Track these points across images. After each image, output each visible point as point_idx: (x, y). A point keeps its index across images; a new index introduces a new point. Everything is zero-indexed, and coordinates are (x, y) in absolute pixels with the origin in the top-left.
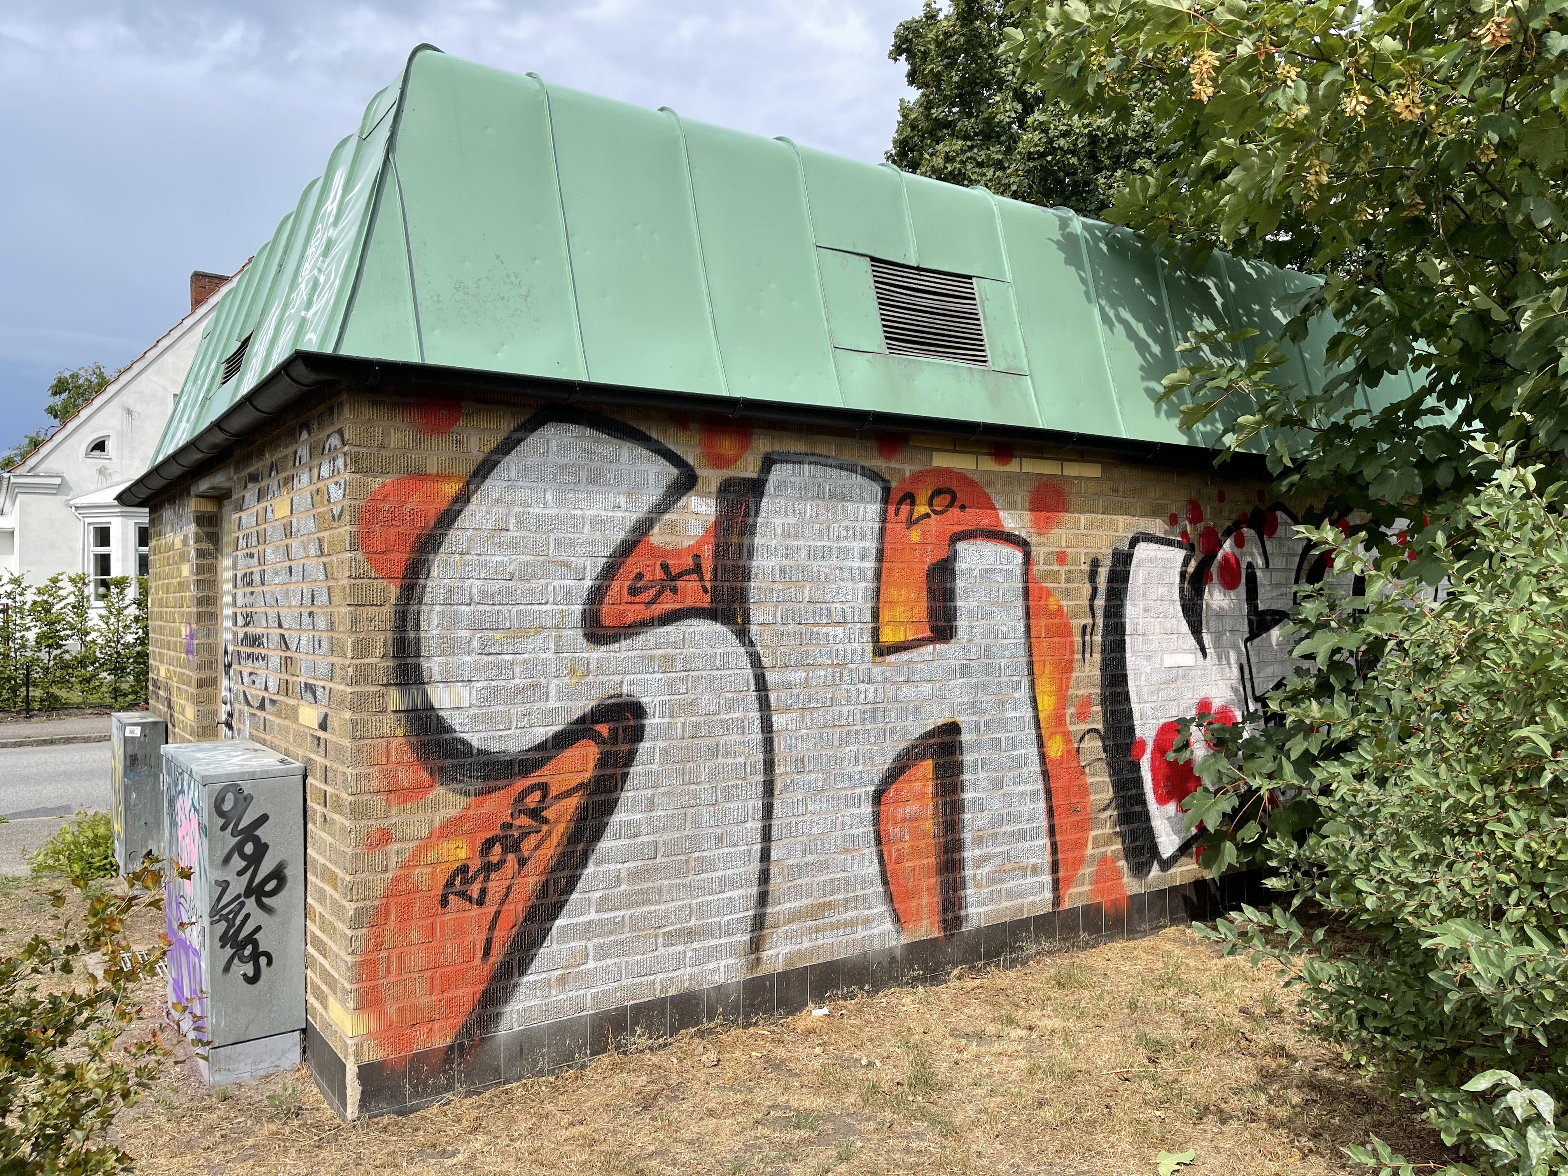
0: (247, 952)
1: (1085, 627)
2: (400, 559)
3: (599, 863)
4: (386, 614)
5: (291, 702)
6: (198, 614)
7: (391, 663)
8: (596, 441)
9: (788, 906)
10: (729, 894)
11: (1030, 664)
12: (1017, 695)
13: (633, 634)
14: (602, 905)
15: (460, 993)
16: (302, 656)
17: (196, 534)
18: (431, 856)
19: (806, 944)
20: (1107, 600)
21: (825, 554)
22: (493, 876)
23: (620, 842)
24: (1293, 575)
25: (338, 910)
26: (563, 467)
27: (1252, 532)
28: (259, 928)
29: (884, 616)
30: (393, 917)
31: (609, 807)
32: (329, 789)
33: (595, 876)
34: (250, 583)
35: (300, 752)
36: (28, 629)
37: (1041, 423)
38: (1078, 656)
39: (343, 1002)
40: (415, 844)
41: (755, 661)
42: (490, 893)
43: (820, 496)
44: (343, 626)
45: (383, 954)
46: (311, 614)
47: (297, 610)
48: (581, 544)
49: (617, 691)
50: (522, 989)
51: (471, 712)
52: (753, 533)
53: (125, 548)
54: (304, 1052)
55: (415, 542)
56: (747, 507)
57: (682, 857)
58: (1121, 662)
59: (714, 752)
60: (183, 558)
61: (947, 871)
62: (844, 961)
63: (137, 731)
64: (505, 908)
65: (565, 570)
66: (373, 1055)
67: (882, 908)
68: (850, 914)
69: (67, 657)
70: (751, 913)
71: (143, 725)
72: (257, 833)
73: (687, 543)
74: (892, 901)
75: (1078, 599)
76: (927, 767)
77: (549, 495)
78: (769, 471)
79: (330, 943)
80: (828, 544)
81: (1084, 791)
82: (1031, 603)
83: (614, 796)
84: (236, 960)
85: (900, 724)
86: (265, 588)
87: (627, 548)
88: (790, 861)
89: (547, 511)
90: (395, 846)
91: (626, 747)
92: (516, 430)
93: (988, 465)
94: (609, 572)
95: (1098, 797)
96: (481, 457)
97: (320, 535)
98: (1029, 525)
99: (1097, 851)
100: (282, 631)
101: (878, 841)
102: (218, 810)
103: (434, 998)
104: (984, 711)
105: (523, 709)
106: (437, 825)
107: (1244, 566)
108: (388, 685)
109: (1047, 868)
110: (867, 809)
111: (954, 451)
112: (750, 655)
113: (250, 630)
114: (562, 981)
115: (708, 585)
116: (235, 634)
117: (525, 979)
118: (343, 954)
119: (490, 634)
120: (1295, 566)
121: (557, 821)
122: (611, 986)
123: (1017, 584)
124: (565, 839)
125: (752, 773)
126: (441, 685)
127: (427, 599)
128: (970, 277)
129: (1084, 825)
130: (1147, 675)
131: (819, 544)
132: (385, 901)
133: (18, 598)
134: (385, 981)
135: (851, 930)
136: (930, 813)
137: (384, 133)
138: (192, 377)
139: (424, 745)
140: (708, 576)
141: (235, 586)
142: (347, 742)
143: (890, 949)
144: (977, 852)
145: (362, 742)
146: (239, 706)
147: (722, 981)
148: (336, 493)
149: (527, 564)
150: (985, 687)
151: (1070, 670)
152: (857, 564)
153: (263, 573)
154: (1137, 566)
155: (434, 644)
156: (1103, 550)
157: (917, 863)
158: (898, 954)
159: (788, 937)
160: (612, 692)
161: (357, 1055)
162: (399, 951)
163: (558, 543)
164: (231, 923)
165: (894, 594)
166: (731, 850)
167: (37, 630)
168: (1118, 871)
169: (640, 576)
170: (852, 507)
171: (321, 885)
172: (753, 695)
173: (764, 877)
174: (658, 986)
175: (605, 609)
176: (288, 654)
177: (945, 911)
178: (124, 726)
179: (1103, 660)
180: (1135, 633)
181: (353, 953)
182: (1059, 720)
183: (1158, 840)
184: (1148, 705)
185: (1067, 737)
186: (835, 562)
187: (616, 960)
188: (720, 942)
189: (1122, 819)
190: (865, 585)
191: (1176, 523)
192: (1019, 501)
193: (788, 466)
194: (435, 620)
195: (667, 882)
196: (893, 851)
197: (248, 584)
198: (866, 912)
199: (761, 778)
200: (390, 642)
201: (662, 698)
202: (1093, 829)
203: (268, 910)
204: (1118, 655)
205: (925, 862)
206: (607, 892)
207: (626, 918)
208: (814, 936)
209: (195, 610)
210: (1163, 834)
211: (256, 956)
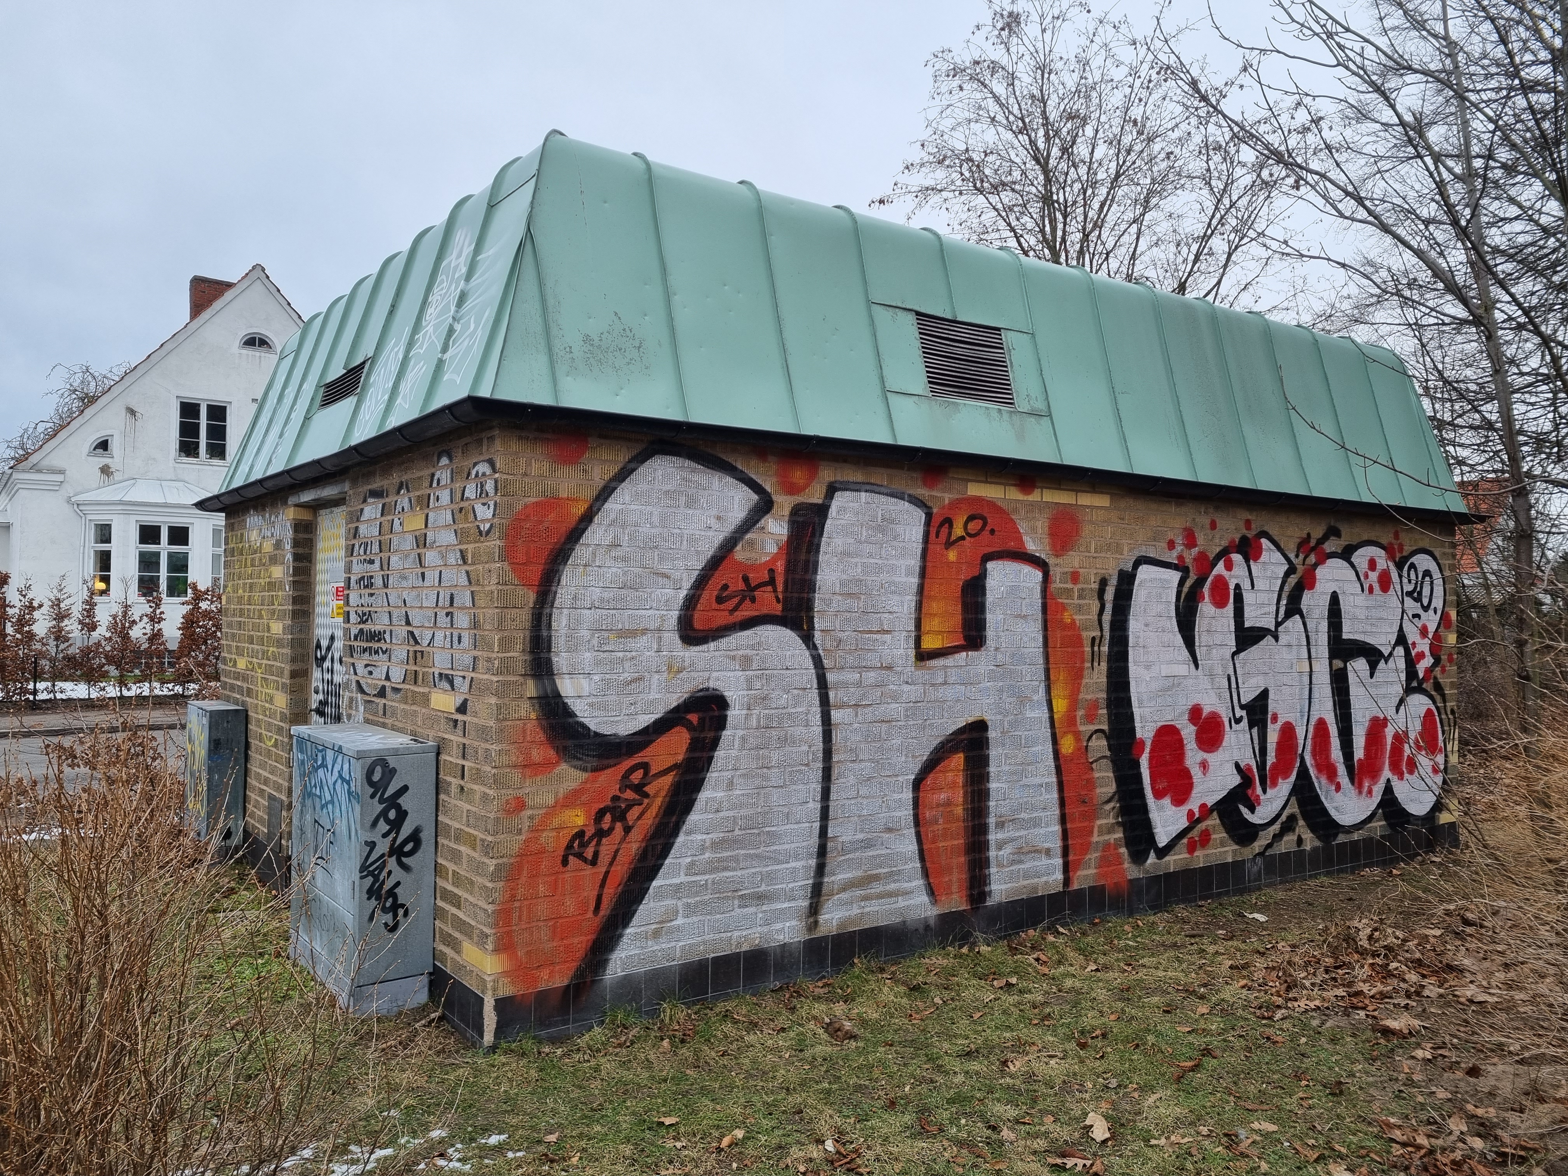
0: (388, 904)
1: (1094, 639)
2: (536, 569)
3: (689, 833)
4: (523, 617)
5: (421, 690)
6: (294, 612)
7: (528, 657)
8: (693, 471)
9: (841, 876)
10: (793, 864)
11: (1047, 671)
12: (1035, 698)
13: (718, 637)
14: (691, 869)
15: (576, 941)
16: (436, 650)
17: (294, 539)
18: (556, 822)
19: (856, 911)
20: (1113, 615)
21: (879, 569)
22: (604, 840)
23: (705, 816)
24: (1276, 595)
25: (477, 867)
26: (667, 492)
27: (1240, 557)
29: (925, 627)
30: (525, 873)
31: (696, 785)
32: (467, 764)
33: (684, 845)
34: (369, 586)
35: (433, 733)
37: (1061, 460)
38: (1089, 665)
39: (481, 945)
40: (543, 811)
41: (818, 662)
42: (601, 856)
44: (489, 625)
45: (517, 904)
46: (447, 614)
47: (431, 611)
48: (679, 559)
49: (706, 685)
50: (625, 939)
52: (818, 551)
53: (126, 545)
54: (432, 989)
55: (549, 555)
56: (814, 529)
57: (755, 831)
58: (1125, 671)
59: (784, 741)
60: (274, 560)
61: (974, 851)
62: (888, 927)
64: (613, 869)
65: (666, 581)
66: (507, 990)
67: (918, 882)
68: (893, 886)
69: (73, 650)
70: (811, 882)
72: (400, 801)
73: (764, 559)
74: (927, 876)
75: (1088, 613)
76: (958, 760)
78: (832, 498)
79: (465, 895)
80: (880, 562)
81: (1091, 784)
82: (1049, 617)
83: (701, 776)
84: (379, 911)
85: (937, 721)
86: (388, 591)
87: (715, 563)
88: (843, 838)
90: (528, 813)
91: (711, 735)
92: (630, 461)
93: (1014, 494)
94: (701, 583)
95: (1104, 790)
96: (602, 484)
97: (463, 547)
98: (1048, 548)
99: (1102, 839)
100: (410, 629)
101: (917, 822)
102: (369, 779)
103: (555, 944)
104: (1008, 711)
105: (631, 699)
106: (561, 795)
107: (1232, 587)
108: (525, 675)
109: (1059, 852)
110: (908, 795)
111: (986, 482)
112: (814, 657)
113: (366, 627)
114: (656, 934)
115: (781, 597)
116: (347, 631)
117: (629, 931)
118: (482, 904)
119: (606, 634)
120: (1277, 589)
121: (656, 795)
122: (696, 940)
123: (1037, 600)
124: (662, 811)
125: (814, 760)
126: (567, 676)
127: (557, 604)
128: (999, 329)
129: (1092, 815)
130: (1147, 683)
131: (873, 561)
132: (518, 859)
134: (517, 928)
135: (892, 900)
136: (961, 800)
137: (522, 206)
139: (552, 728)
140: (780, 588)
141: (348, 588)
142: (491, 723)
143: (925, 918)
144: (1000, 836)
145: (504, 723)
146: (350, 694)
147: (786, 940)
148: (484, 513)
149: (636, 575)
150: (1009, 690)
151: (1081, 677)
152: (904, 579)
153: (385, 577)
154: (1139, 585)
155: (562, 641)
156: (1110, 571)
157: (949, 843)
158: (932, 922)
159: (841, 904)
160: (701, 686)
161: (495, 990)
162: (529, 902)
163: (661, 559)
164: (376, 878)
165: (934, 606)
166: (796, 826)
168: (1119, 856)
169: (725, 587)
170: (901, 530)
171: (455, 846)
172: (815, 693)
174: (734, 942)
175: (697, 615)
176: (418, 648)
177: (971, 887)
179: (1109, 669)
180: (1137, 645)
181: (493, 902)
182: (1071, 720)
183: (1155, 831)
184: (1148, 710)
185: (1077, 735)
186: (884, 577)
187: (700, 918)
188: (786, 905)
189: (1123, 811)
190: (909, 597)
191: (1174, 548)
192: (1040, 526)
193: (848, 493)
194: (564, 622)
195: (743, 852)
196: (928, 832)
197: (366, 587)
198: (906, 885)
199: (820, 765)
200: (528, 639)
201: (741, 693)
202: (1099, 818)
203: (406, 868)
204: (1122, 664)
205: (956, 842)
206: (695, 858)
207: (710, 882)
208: (863, 904)
209: (290, 608)
210: (1159, 825)
211: (395, 908)
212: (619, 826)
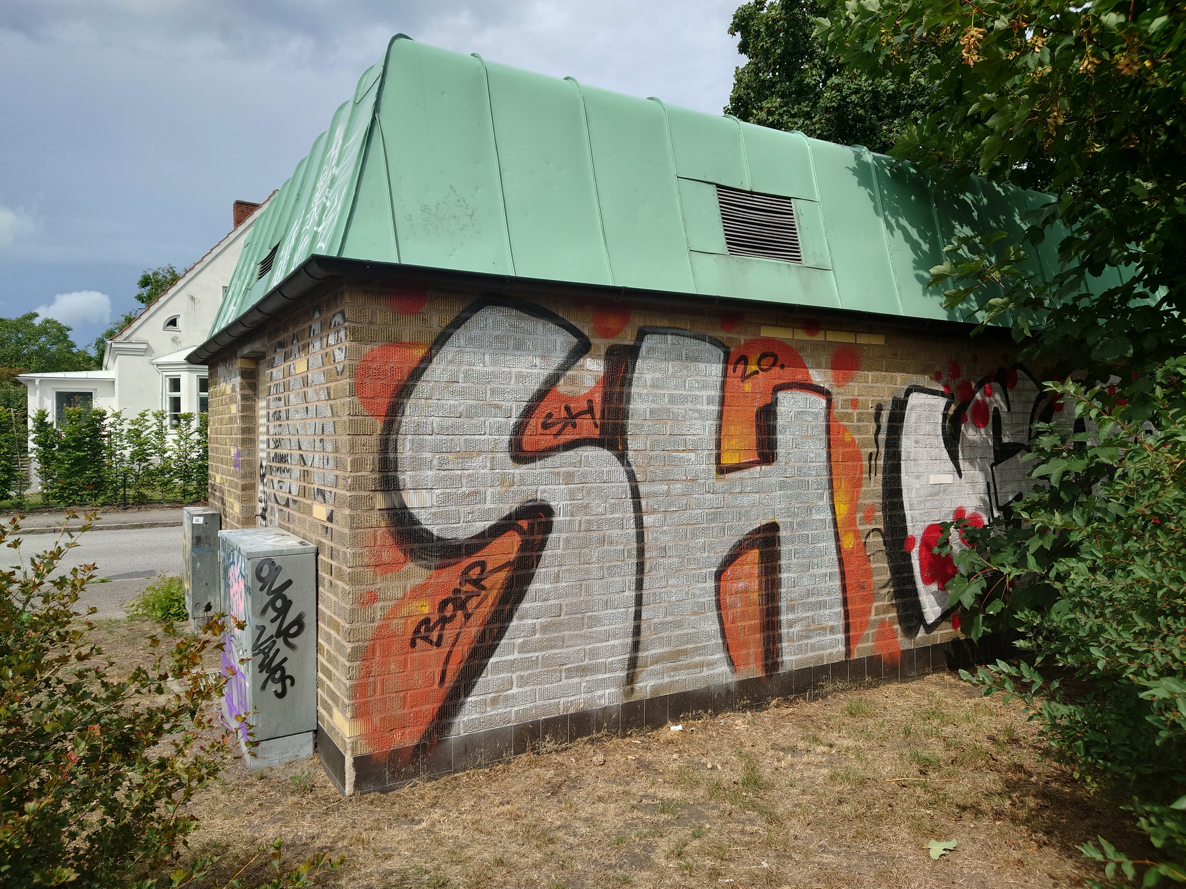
0: (277, 676)
1: (871, 454)
2: (383, 403)
3: (521, 618)
4: (374, 441)
5: (308, 502)
6: (243, 439)
7: (377, 476)
8: (520, 319)
9: (653, 652)
10: (611, 642)
11: (831, 481)
12: (821, 503)
13: (545, 457)
14: (523, 648)
15: (424, 708)
16: (315, 470)
17: (241, 383)
18: (405, 611)
19: (667, 680)
20: (888, 435)
21: (683, 399)
22: (447, 626)
23: (535, 604)
24: (1029, 417)
25: (340, 648)
26: (497, 337)
27: (998, 385)
28: (285, 659)
29: (725, 445)
30: (378, 653)
31: (528, 579)
32: (334, 563)
33: (517, 628)
34: (279, 419)
35: (314, 537)
36: (125, 448)
37: (840, 305)
38: (866, 475)
39: (343, 712)
40: (394, 602)
41: (631, 476)
42: (445, 638)
43: (679, 358)
44: (344, 449)
45: (371, 679)
46: (321, 440)
47: (312, 438)
48: (509, 392)
49: (534, 497)
50: (467, 706)
51: (433, 510)
52: (630, 385)
53: (190, 393)
54: (316, 746)
55: (394, 391)
56: (626, 366)
57: (578, 615)
58: (898, 480)
59: (602, 541)
60: (232, 400)
61: (768, 629)
62: (694, 692)
63: (201, 520)
64: (455, 649)
65: (498, 411)
66: (364, 750)
67: (720, 655)
68: (697, 659)
69: (151, 467)
70: (628, 656)
71: (205, 516)
72: (284, 593)
73: (584, 391)
74: (728, 650)
75: (866, 433)
76: (754, 554)
77: (487, 358)
78: (642, 340)
79: (334, 671)
80: (684, 393)
81: (869, 573)
82: (832, 437)
83: (531, 571)
84: (270, 682)
85: (735, 523)
86: (289, 422)
87: (541, 396)
88: (656, 620)
89: (485, 369)
90: (380, 604)
91: (540, 537)
92: (464, 311)
93: (801, 336)
94: (528, 412)
95: (879, 578)
96: (439, 330)
97: (328, 385)
98: (831, 379)
99: (878, 617)
100: (301, 452)
101: (719, 607)
102: (258, 576)
103: (406, 711)
104: (797, 515)
105: (468, 509)
106: (408, 589)
107: (991, 409)
108: (375, 490)
109: (842, 628)
110: (711, 584)
111: (776, 325)
112: (628, 472)
113: (278, 451)
114: (494, 701)
115: (598, 422)
116: (269, 453)
117: (470, 699)
118: (343, 679)
119: (446, 455)
120: (1030, 411)
121: (492, 588)
122: (529, 705)
123: (822, 423)
124: (497, 601)
125: (629, 557)
126: (412, 491)
127: (402, 431)
128: (789, 198)
129: (870, 598)
130: (917, 490)
131: (678, 392)
132: (372, 642)
133: (118, 427)
134: (372, 699)
135: (698, 670)
136: (756, 587)
137: (372, 98)
138: (237, 274)
139: (400, 534)
140: (598, 415)
141: (268, 421)
142: (347, 531)
143: (727, 684)
144: (791, 616)
145: (358, 531)
146: (271, 504)
147: (607, 704)
148: (340, 356)
149: (471, 406)
150: (797, 497)
151: (860, 486)
152: (705, 407)
153: (287, 411)
154: (910, 409)
155: (407, 462)
156: (885, 398)
157: (747, 623)
158: (733, 688)
159: (655, 674)
160: (530, 498)
161: (353, 750)
162: (382, 678)
163: (493, 391)
164: (266, 655)
165: (731, 429)
166: (614, 611)
167: (131, 449)
168: (894, 632)
169: (550, 416)
170: (702, 366)
171: (328, 630)
172: (629, 502)
173: (637, 631)
174: (561, 707)
175: (525, 439)
176: (306, 468)
177: (766, 658)
178: (192, 516)
179: (884, 478)
180: (908, 459)
181: (350, 679)
182: (851, 521)
183: (924, 610)
184: (917, 512)
185: (857, 534)
186: (689, 406)
187: (532, 687)
188: (605, 676)
189: (897, 595)
190: (711, 422)
191: (941, 378)
192: (824, 362)
193: (656, 336)
194: (408, 446)
195: (568, 633)
196: (729, 615)
197: (277, 419)
198: (709, 657)
199: (635, 561)
200: (377, 461)
201: (565, 502)
202: (876, 601)
203: (292, 647)
204: (896, 475)
205: (753, 622)
206: (526, 639)
207: (540, 657)
208: (672, 674)
209: (240, 436)
210: (928, 606)
211: (283, 678)
212: (459, 613)
